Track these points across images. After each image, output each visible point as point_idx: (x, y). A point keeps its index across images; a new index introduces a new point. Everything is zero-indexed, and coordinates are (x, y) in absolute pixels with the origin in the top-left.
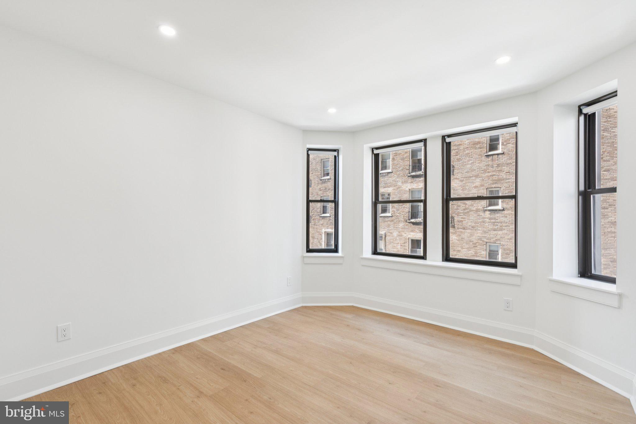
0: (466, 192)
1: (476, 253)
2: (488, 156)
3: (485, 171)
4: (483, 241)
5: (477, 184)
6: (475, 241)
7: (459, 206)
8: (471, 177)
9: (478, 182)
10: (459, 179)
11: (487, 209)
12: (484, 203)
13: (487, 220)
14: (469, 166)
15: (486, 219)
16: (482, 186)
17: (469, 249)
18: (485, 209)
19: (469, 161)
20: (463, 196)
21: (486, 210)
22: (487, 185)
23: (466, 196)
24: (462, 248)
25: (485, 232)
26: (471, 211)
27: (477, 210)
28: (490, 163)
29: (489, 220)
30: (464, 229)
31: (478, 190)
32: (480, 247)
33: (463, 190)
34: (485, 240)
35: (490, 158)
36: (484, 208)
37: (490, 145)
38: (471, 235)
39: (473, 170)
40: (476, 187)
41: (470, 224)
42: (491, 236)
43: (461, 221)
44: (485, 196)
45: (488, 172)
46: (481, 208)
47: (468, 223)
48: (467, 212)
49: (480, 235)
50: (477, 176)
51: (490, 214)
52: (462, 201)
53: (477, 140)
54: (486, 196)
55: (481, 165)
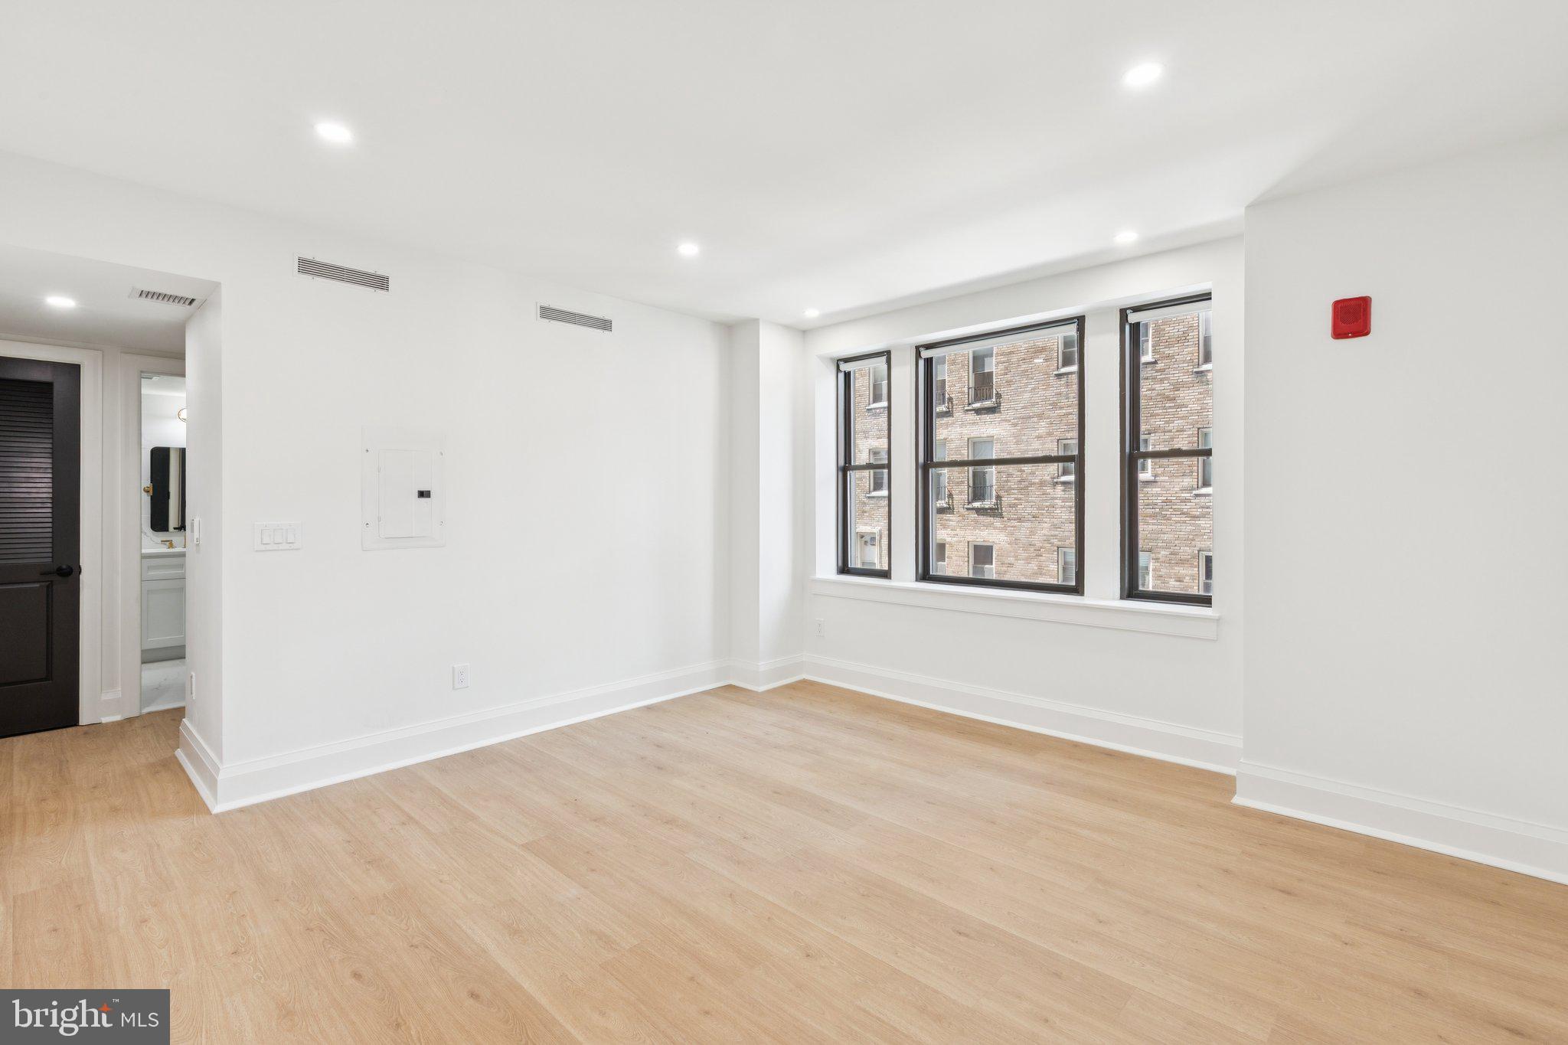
0: (1023, 447)
1: (1040, 567)
2: (1059, 376)
3: (1055, 405)
4: (1052, 544)
5: (1042, 431)
6: (1039, 544)
7: (1010, 475)
8: (1030, 417)
9: (1042, 427)
10: (1009, 421)
11: (1059, 480)
12: (1053, 468)
13: (1059, 502)
14: (1027, 395)
15: (1057, 501)
16: (1050, 434)
17: (1028, 560)
18: (1055, 480)
19: (1026, 385)
20: (1017, 455)
21: (1057, 483)
22: (1058, 434)
23: (1022, 456)
24: (1017, 558)
25: (1055, 527)
26: (1032, 484)
27: (1042, 484)
28: (1063, 390)
29: (1063, 502)
30: (1019, 520)
31: (1044, 444)
32: (1047, 555)
33: (1017, 443)
34: (1056, 542)
35: (1063, 381)
36: (1054, 478)
37: (1064, 353)
38: (1032, 533)
39: (1033, 405)
40: (1039, 437)
41: (1029, 510)
42: (1066, 534)
43: (1015, 505)
44: (1054, 454)
45: (1061, 408)
46: (1048, 478)
47: (1026, 509)
48: (1025, 487)
49: (1047, 533)
50: (1040, 416)
51: (1063, 491)
52: (1015, 466)
53: (1040, 344)
54: (1056, 454)
55: (1048, 393)
